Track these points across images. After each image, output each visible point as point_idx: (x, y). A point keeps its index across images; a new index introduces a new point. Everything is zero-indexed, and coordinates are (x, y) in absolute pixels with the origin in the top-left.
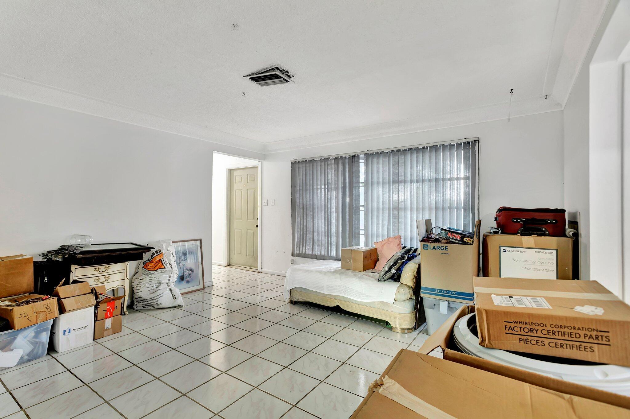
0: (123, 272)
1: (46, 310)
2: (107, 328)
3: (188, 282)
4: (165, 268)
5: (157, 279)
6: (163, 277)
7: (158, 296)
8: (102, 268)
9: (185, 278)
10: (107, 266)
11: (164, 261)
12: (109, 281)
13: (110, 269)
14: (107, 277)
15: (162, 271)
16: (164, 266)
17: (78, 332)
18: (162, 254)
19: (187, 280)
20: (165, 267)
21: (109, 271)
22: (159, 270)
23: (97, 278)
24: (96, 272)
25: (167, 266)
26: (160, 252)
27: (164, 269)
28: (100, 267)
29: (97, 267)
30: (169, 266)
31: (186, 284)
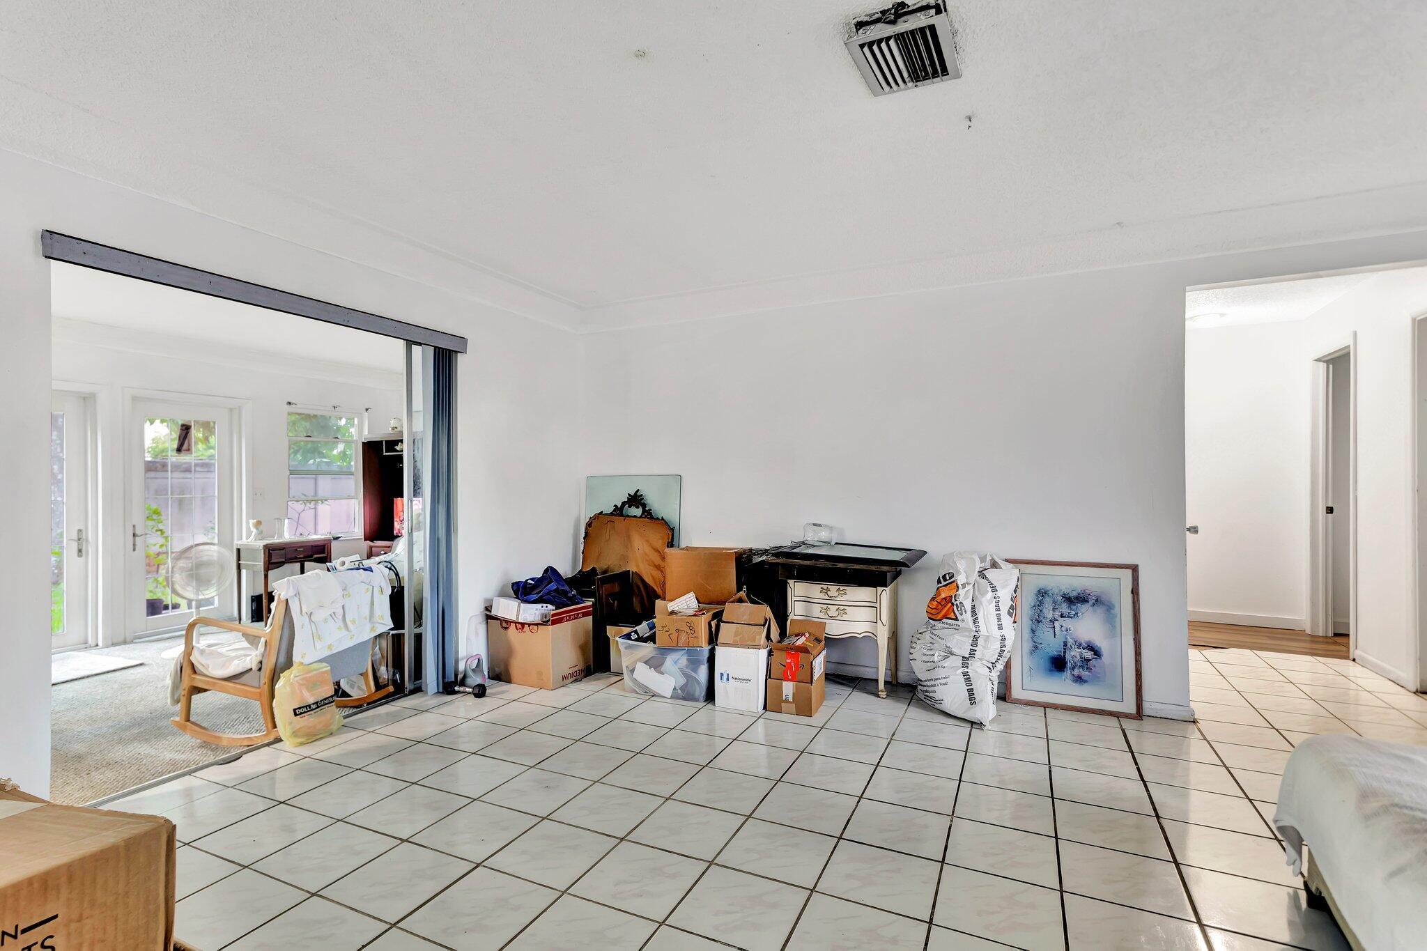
0: (875, 606)
1: (689, 631)
2: (787, 698)
3: (1079, 679)
4: (956, 619)
5: (943, 642)
6: (955, 640)
7: (936, 679)
8: (833, 589)
9: (1069, 665)
10: (842, 588)
11: (958, 602)
12: (845, 617)
13: (845, 594)
14: (842, 609)
15: (950, 625)
16: (954, 613)
17: (738, 684)
18: (955, 583)
19: (1076, 672)
20: (957, 617)
21: (845, 598)
22: (945, 620)
23: (825, 606)
24: (822, 596)
25: (961, 614)
26: (950, 578)
27: (954, 622)
28: (829, 587)
29: (825, 587)
30: (968, 616)
31: (1071, 682)
